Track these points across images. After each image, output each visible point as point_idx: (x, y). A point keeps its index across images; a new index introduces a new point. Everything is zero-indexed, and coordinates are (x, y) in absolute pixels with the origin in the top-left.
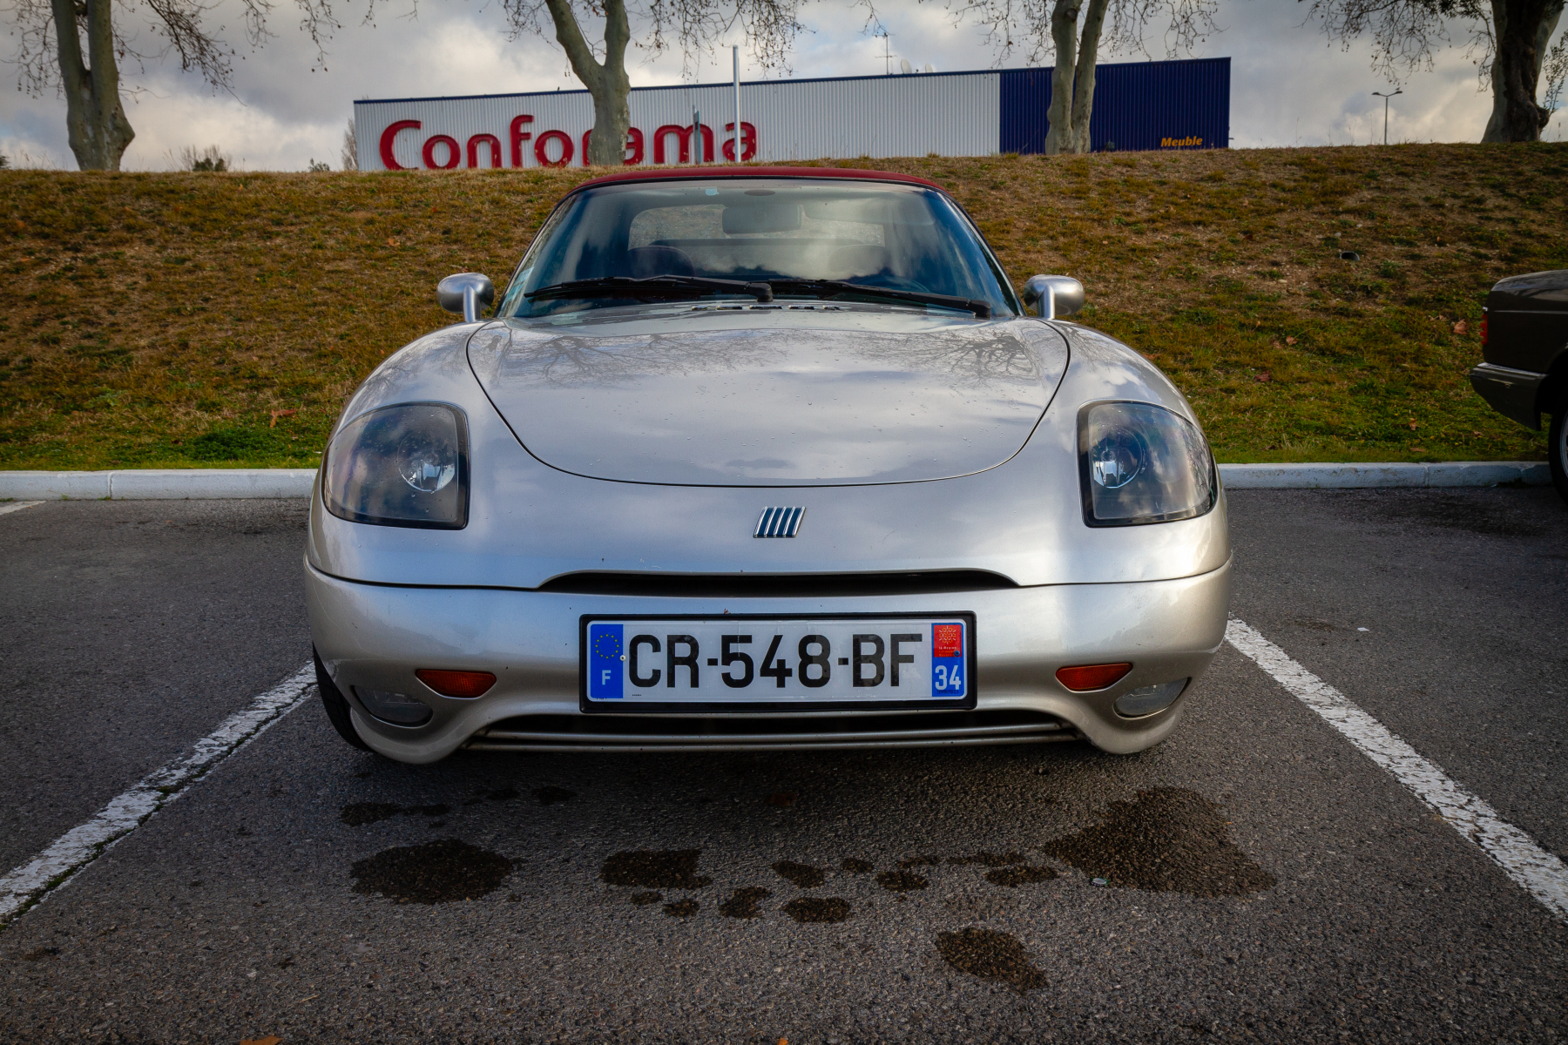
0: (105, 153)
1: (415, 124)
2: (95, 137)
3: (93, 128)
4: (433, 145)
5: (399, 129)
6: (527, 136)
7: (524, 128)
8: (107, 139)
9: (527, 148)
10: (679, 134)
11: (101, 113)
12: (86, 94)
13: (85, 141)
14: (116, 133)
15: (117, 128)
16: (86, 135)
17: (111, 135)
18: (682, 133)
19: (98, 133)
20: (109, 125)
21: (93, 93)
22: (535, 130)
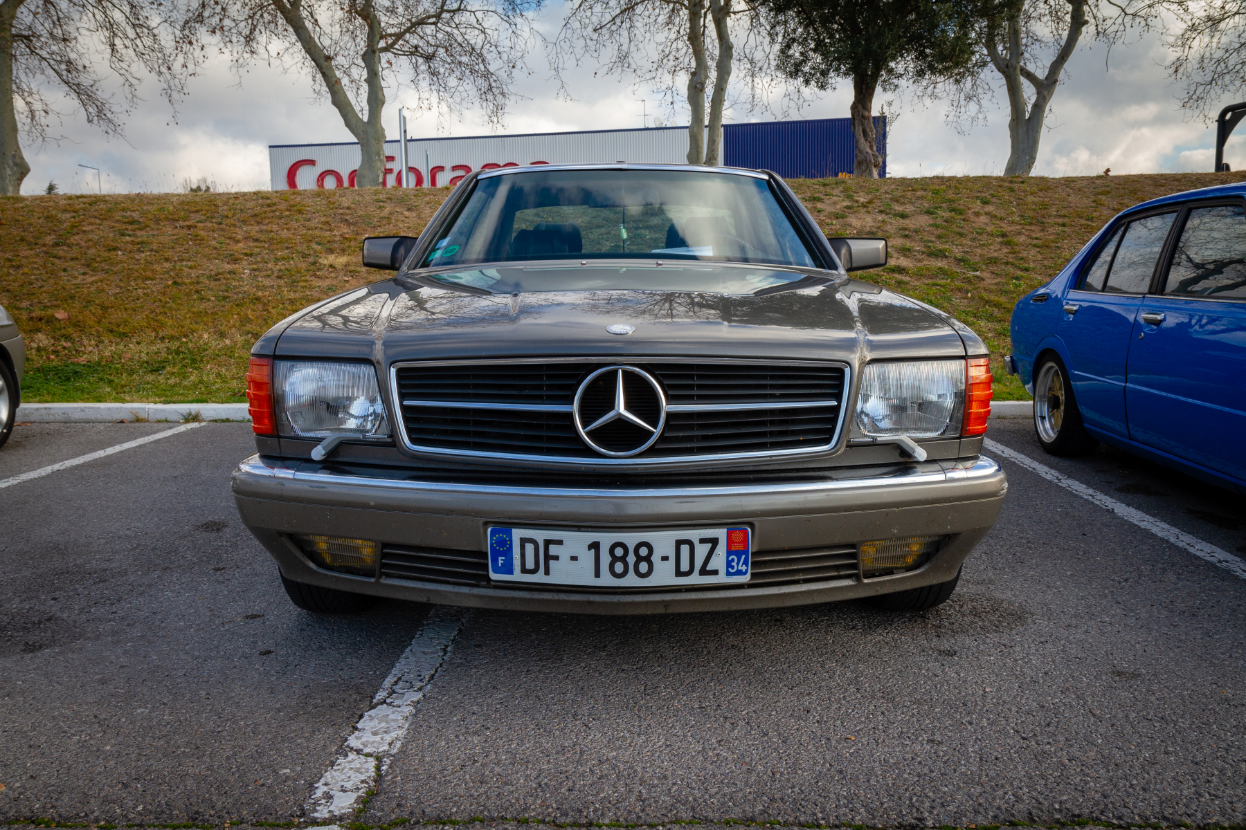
0: (7, 182)
1: (312, 162)
4: (325, 177)
5: (299, 166)
7: (390, 165)
8: (9, 172)
11: (4, 154)
14: (15, 168)
15: (16, 164)
17: (13, 170)
20: (11, 163)
22: (396, 166)
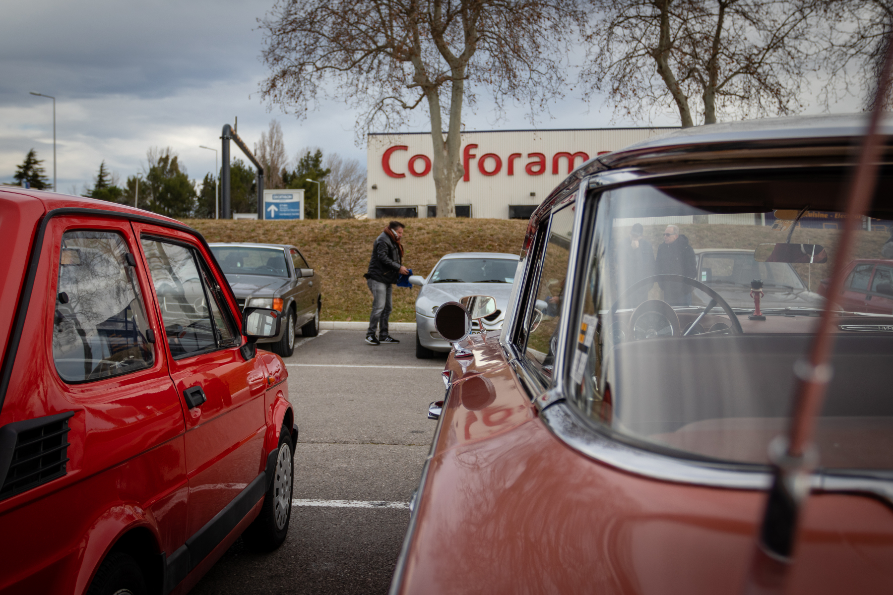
0: (452, 182)
1: (405, 148)
2: (448, 174)
3: (447, 170)
4: (415, 160)
5: (394, 151)
6: (474, 156)
7: (472, 152)
9: (473, 164)
10: (568, 157)
11: (452, 163)
12: (445, 153)
13: (443, 176)
14: (458, 173)
16: (443, 174)
17: (455, 174)
18: (570, 157)
19: (449, 173)
20: (456, 169)
21: (449, 152)
22: (479, 153)
